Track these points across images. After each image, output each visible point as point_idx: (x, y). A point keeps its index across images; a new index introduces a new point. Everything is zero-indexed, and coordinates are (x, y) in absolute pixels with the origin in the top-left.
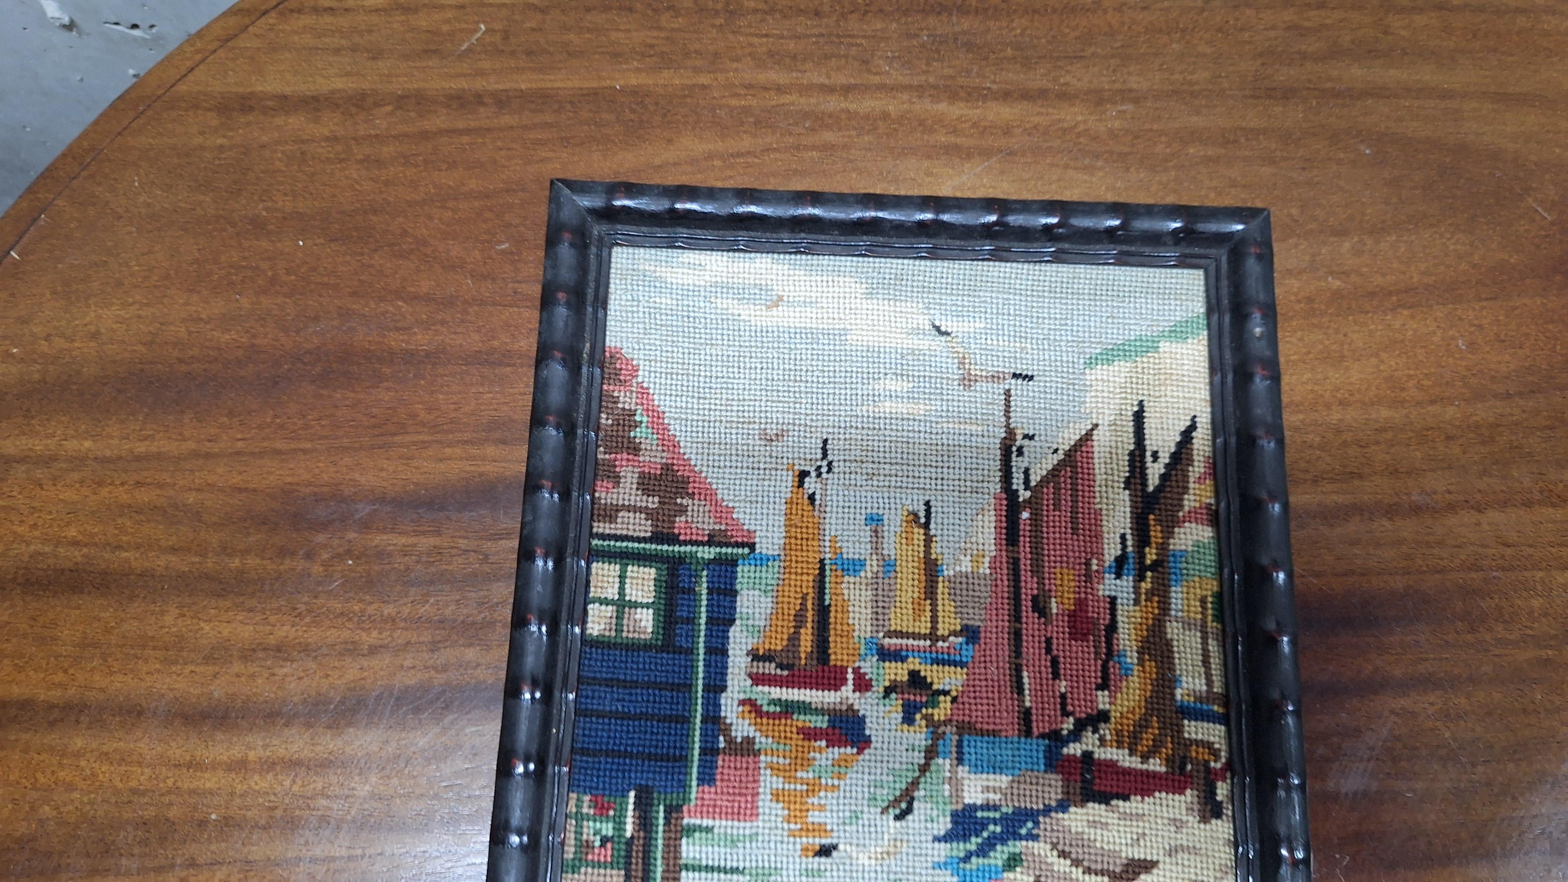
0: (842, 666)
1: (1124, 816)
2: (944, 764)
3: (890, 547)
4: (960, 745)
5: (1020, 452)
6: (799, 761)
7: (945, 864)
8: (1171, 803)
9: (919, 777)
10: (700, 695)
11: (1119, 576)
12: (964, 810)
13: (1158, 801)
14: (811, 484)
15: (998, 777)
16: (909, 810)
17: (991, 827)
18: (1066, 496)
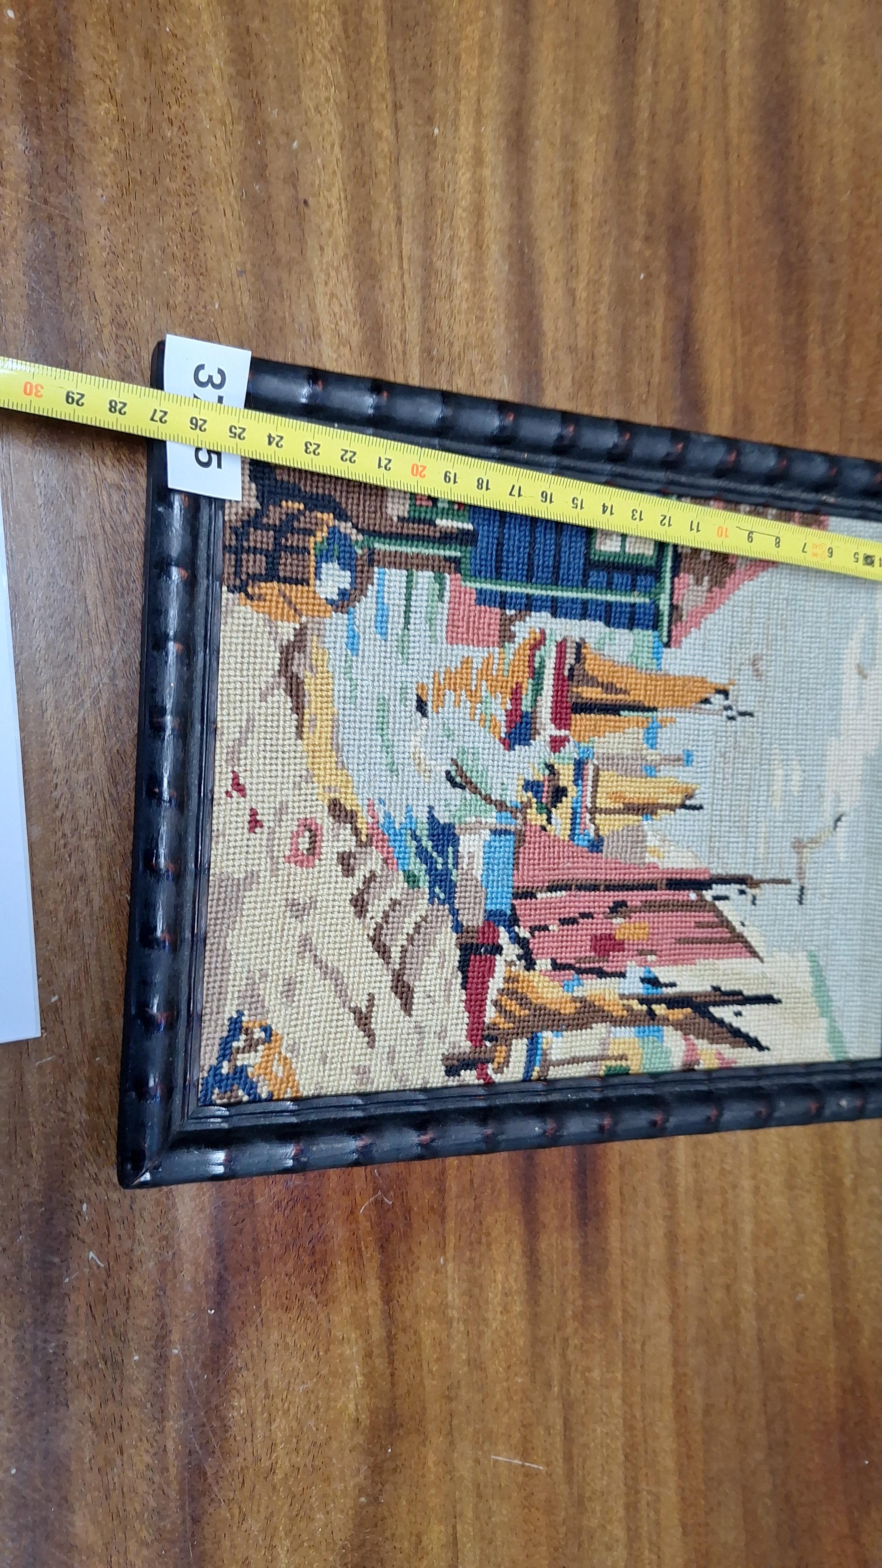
0: (570, 725)
1: (448, 983)
2: (492, 818)
3: (665, 771)
4: (506, 832)
5: (742, 892)
6: (494, 683)
7: (411, 817)
8: (459, 1027)
9: (480, 794)
10: (549, 593)
11: (643, 980)
12: (454, 834)
13: (461, 1015)
14: (718, 700)
15: (481, 867)
16: (454, 784)
17: (440, 860)
18: (706, 933)
